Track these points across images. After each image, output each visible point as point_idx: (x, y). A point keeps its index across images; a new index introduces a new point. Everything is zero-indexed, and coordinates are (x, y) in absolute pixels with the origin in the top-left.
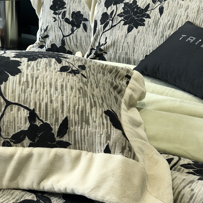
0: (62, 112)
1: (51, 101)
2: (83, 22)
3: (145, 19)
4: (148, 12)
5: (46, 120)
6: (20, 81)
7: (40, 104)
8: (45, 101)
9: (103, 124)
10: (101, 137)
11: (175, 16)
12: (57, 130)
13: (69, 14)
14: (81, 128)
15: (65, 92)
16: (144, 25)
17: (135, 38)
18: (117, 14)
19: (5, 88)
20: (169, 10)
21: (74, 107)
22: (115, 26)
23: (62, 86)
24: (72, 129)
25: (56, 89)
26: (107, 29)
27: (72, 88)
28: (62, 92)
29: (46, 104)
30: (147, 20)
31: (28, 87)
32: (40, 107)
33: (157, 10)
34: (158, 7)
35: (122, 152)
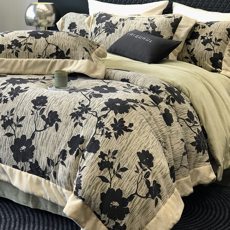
0: (68, 47)
1: (64, 43)
2: (86, 35)
3: (115, 29)
4: (117, 26)
5: (62, 49)
6: (53, 37)
7: (60, 44)
8: (62, 43)
9: (82, 50)
10: (81, 54)
11: (129, 27)
12: (66, 53)
13: (78, 31)
14: (74, 52)
15: (69, 41)
16: (114, 32)
17: (110, 39)
18: (102, 27)
19: (48, 39)
20: (127, 25)
21: (72, 45)
22: (101, 33)
23: (68, 39)
24: (71, 52)
25: (66, 40)
26: (96, 35)
27: (72, 40)
28: (68, 41)
29: (62, 44)
30: (116, 29)
31: (56, 39)
32: (60, 45)
33: (121, 25)
34: (122, 23)
35: (88, 59)
